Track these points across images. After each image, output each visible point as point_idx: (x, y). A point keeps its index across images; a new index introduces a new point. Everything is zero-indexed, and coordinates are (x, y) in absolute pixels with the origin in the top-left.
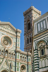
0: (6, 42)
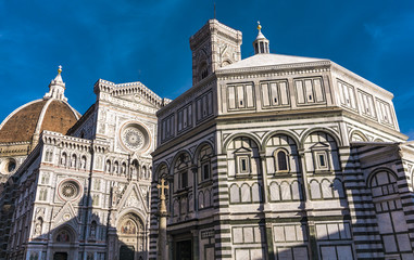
0: (134, 139)
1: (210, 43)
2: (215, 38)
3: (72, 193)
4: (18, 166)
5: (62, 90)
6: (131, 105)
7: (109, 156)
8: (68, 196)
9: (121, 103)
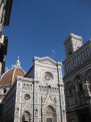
1: (71, 41)
2: (73, 39)
3: (28, 99)
4: (7, 91)
5: (19, 65)
6: (46, 65)
7: (40, 84)
8: (26, 100)
9: (42, 64)
